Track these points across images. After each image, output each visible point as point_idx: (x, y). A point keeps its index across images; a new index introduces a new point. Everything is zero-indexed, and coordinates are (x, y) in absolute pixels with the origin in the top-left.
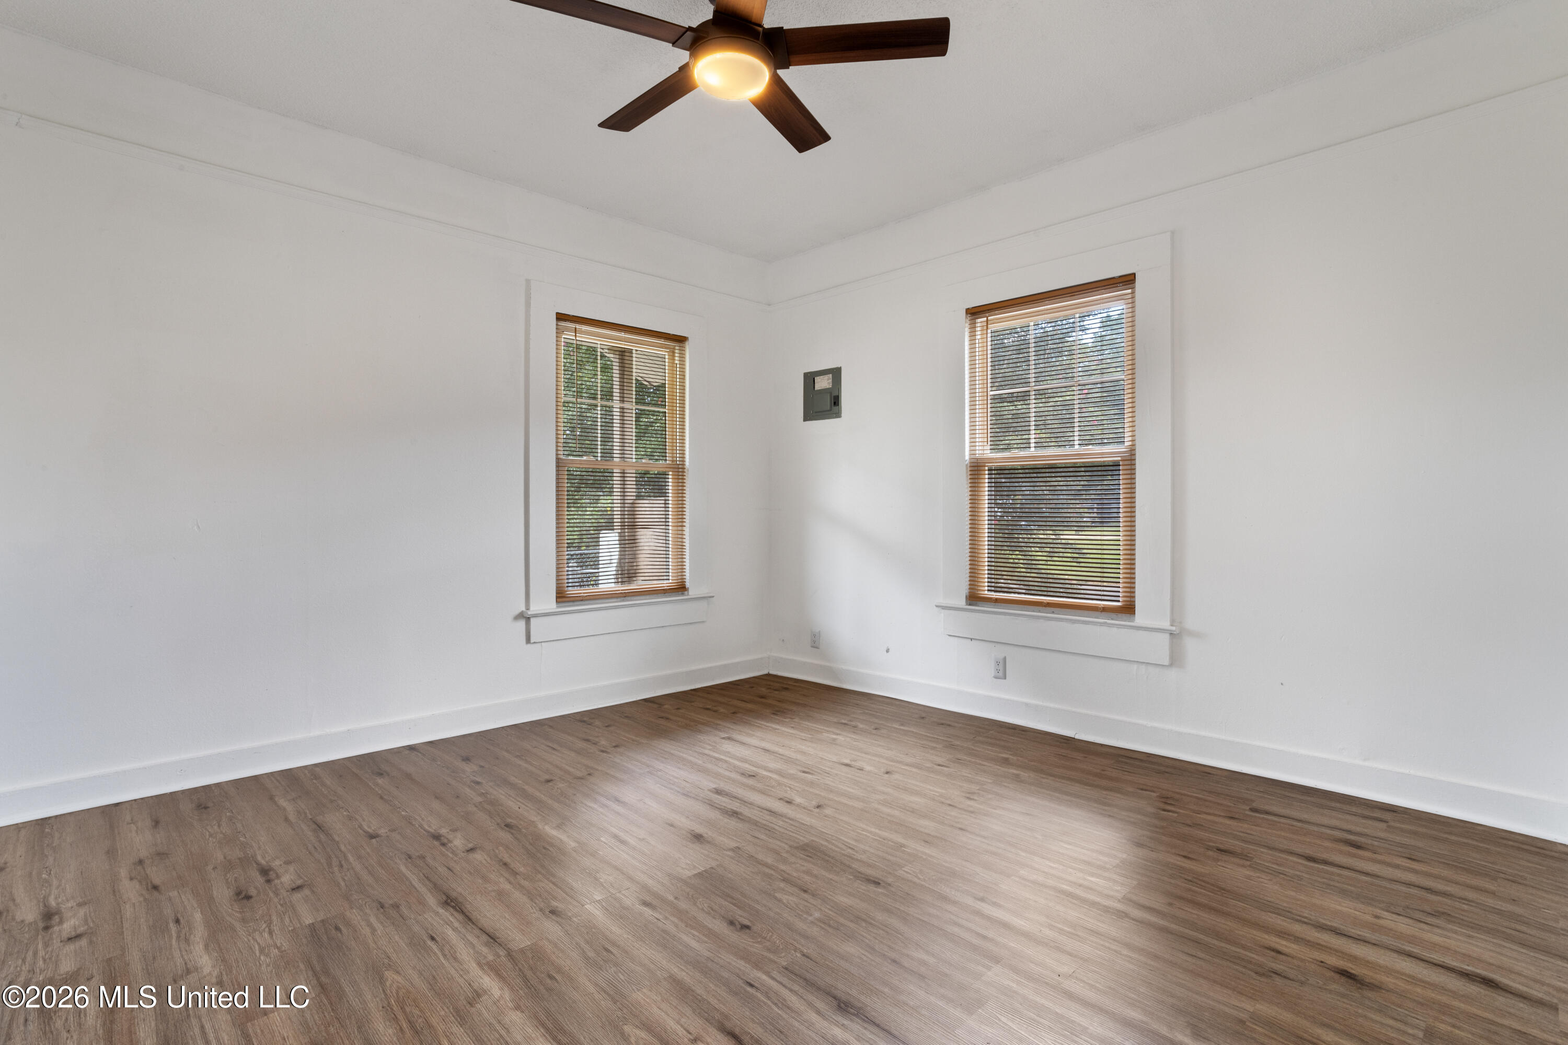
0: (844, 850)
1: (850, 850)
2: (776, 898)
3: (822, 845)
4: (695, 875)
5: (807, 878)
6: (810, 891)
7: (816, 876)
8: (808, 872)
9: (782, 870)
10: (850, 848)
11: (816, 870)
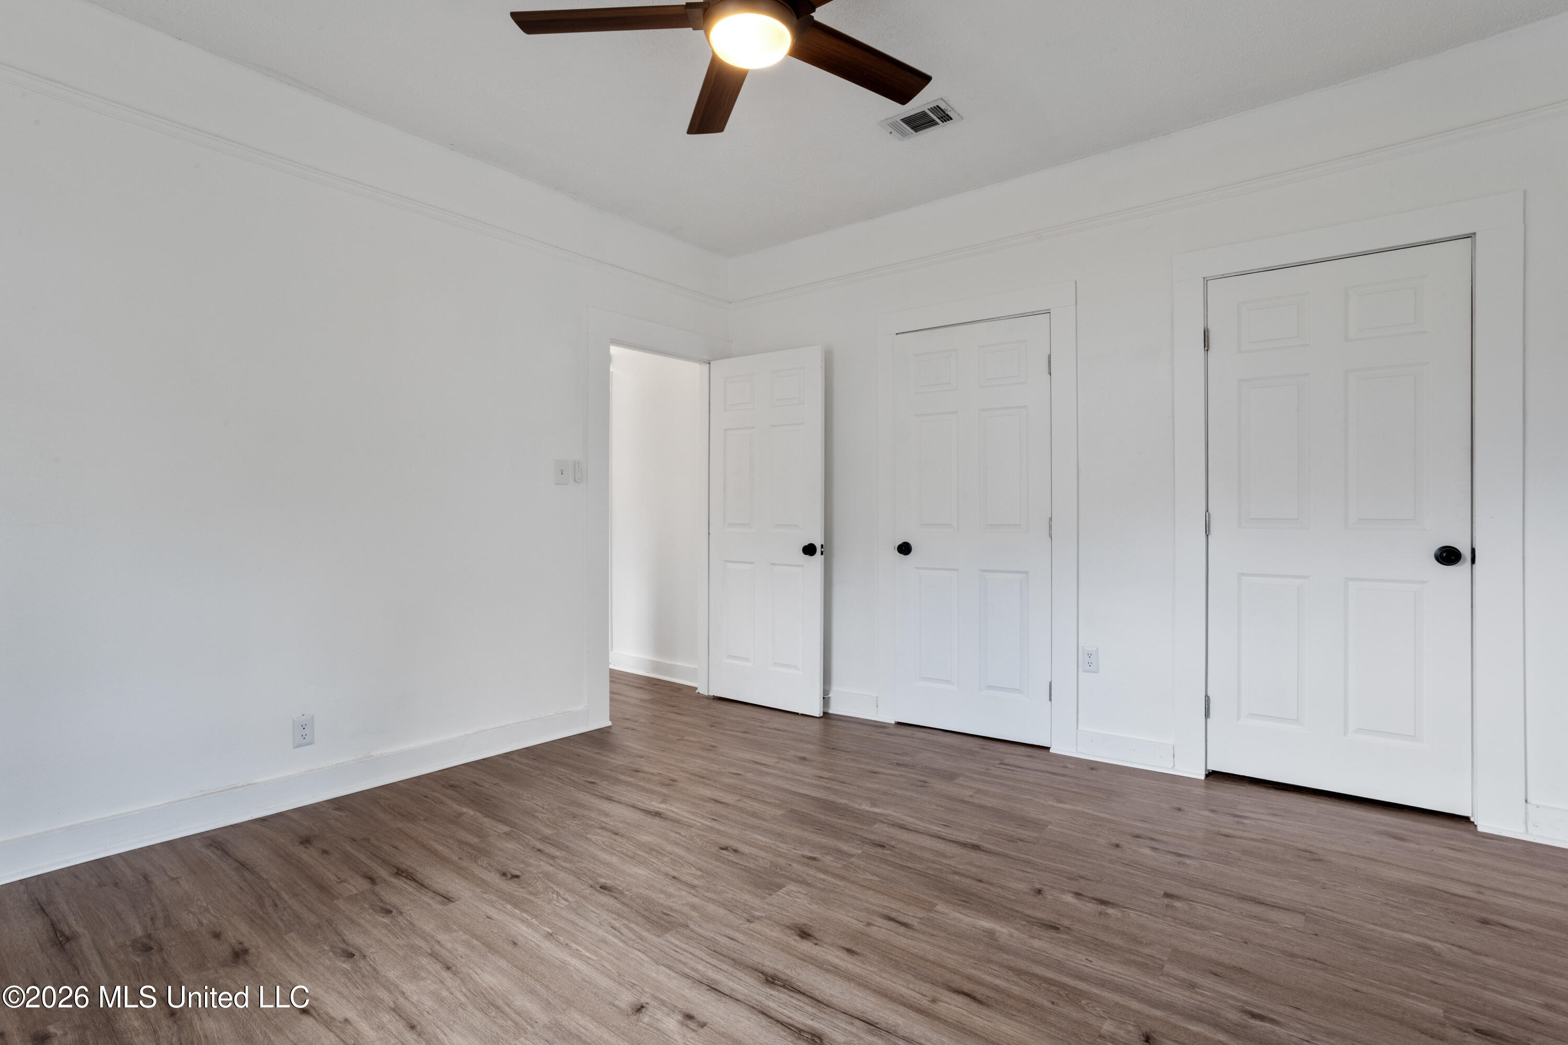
0: (624, 925)
1: (617, 925)
2: (701, 871)
3: (648, 930)
4: (784, 886)
5: (671, 890)
6: (670, 878)
7: (662, 892)
8: (670, 896)
9: (697, 897)
10: (615, 929)
11: (661, 898)
